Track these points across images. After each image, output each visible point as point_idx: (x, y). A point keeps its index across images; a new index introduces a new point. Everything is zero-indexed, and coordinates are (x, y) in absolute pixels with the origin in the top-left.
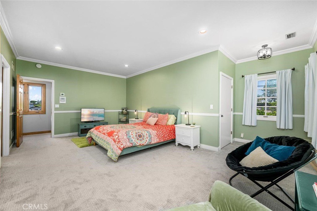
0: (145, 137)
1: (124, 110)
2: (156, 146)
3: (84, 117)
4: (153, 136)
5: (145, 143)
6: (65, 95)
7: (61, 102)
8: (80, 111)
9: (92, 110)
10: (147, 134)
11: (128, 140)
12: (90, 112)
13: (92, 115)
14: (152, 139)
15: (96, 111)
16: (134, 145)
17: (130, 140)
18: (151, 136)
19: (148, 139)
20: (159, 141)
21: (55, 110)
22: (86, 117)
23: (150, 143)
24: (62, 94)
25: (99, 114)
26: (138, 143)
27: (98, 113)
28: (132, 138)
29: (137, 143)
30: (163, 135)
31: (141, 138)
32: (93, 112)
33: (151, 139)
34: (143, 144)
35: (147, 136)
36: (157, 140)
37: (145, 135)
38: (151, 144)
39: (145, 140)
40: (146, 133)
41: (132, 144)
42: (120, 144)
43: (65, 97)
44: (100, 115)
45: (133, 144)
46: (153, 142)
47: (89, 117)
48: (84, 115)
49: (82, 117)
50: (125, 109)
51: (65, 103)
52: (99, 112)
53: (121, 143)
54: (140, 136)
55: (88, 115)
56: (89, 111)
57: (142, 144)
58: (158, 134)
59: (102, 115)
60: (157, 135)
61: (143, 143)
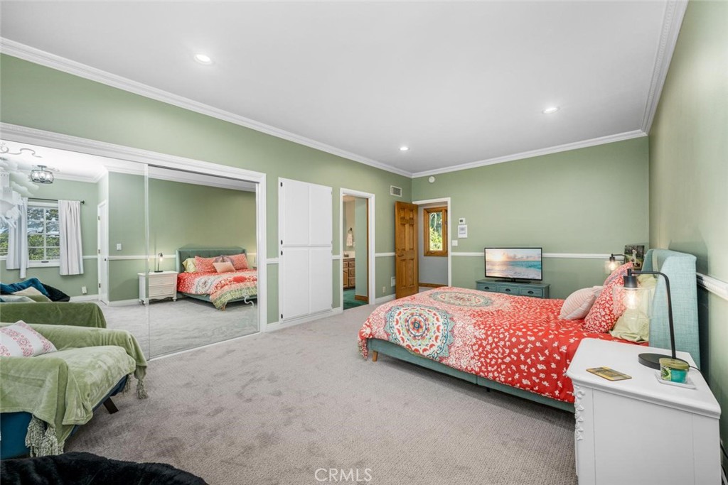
0: (431, 334)
1: (631, 253)
2: (477, 385)
3: (492, 270)
4: (459, 342)
5: (425, 350)
6: (466, 221)
7: (460, 236)
8: (482, 254)
9: (511, 252)
10: (442, 328)
11: (384, 322)
12: (508, 258)
13: (513, 263)
14: (452, 349)
15: (520, 254)
16: (391, 339)
17: (388, 324)
18: (451, 339)
19: (437, 344)
20: (477, 369)
21: (452, 251)
22: (497, 268)
23: (442, 359)
24: (461, 221)
25: (527, 262)
26: (406, 340)
27: (525, 259)
28: (395, 323)
29: (403, 339)
30: (508, 360)
31: (418, 331)
32: (515, 256)
33: (450, 347)
34: (417, 350)
35: (440, 335)
36: (472, 362)
37: (433, 329)
38: (444, 362)
39: (425, 342)
40: (440, 323)
41: (388, 335)
42: (366, 324)
43: (466, 226)
44: (530, 264)
45: (391, 337)
46: (452, 361)
47: (504, 268)
48: (493, 264)
49: (489, 270)
50: (635, 252)
51: (466, 236)
52: (528, 257)
53: (368, 324)
54: (417, 326)
55: (502, 265)
56: (504, 254)
57: (413, 349)
58: (484, 343)
59: (535, 264)
60: (481, 345)
61: (418, 348)
